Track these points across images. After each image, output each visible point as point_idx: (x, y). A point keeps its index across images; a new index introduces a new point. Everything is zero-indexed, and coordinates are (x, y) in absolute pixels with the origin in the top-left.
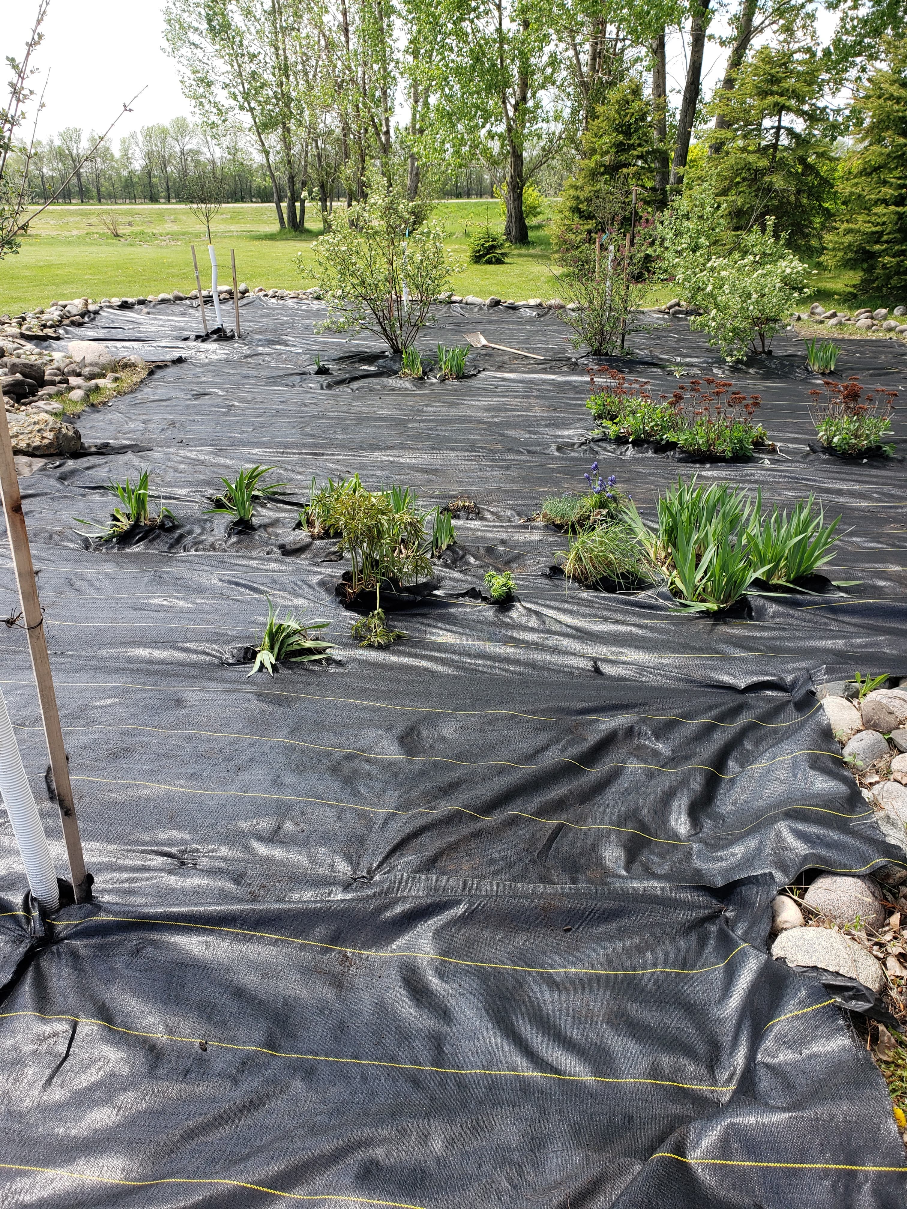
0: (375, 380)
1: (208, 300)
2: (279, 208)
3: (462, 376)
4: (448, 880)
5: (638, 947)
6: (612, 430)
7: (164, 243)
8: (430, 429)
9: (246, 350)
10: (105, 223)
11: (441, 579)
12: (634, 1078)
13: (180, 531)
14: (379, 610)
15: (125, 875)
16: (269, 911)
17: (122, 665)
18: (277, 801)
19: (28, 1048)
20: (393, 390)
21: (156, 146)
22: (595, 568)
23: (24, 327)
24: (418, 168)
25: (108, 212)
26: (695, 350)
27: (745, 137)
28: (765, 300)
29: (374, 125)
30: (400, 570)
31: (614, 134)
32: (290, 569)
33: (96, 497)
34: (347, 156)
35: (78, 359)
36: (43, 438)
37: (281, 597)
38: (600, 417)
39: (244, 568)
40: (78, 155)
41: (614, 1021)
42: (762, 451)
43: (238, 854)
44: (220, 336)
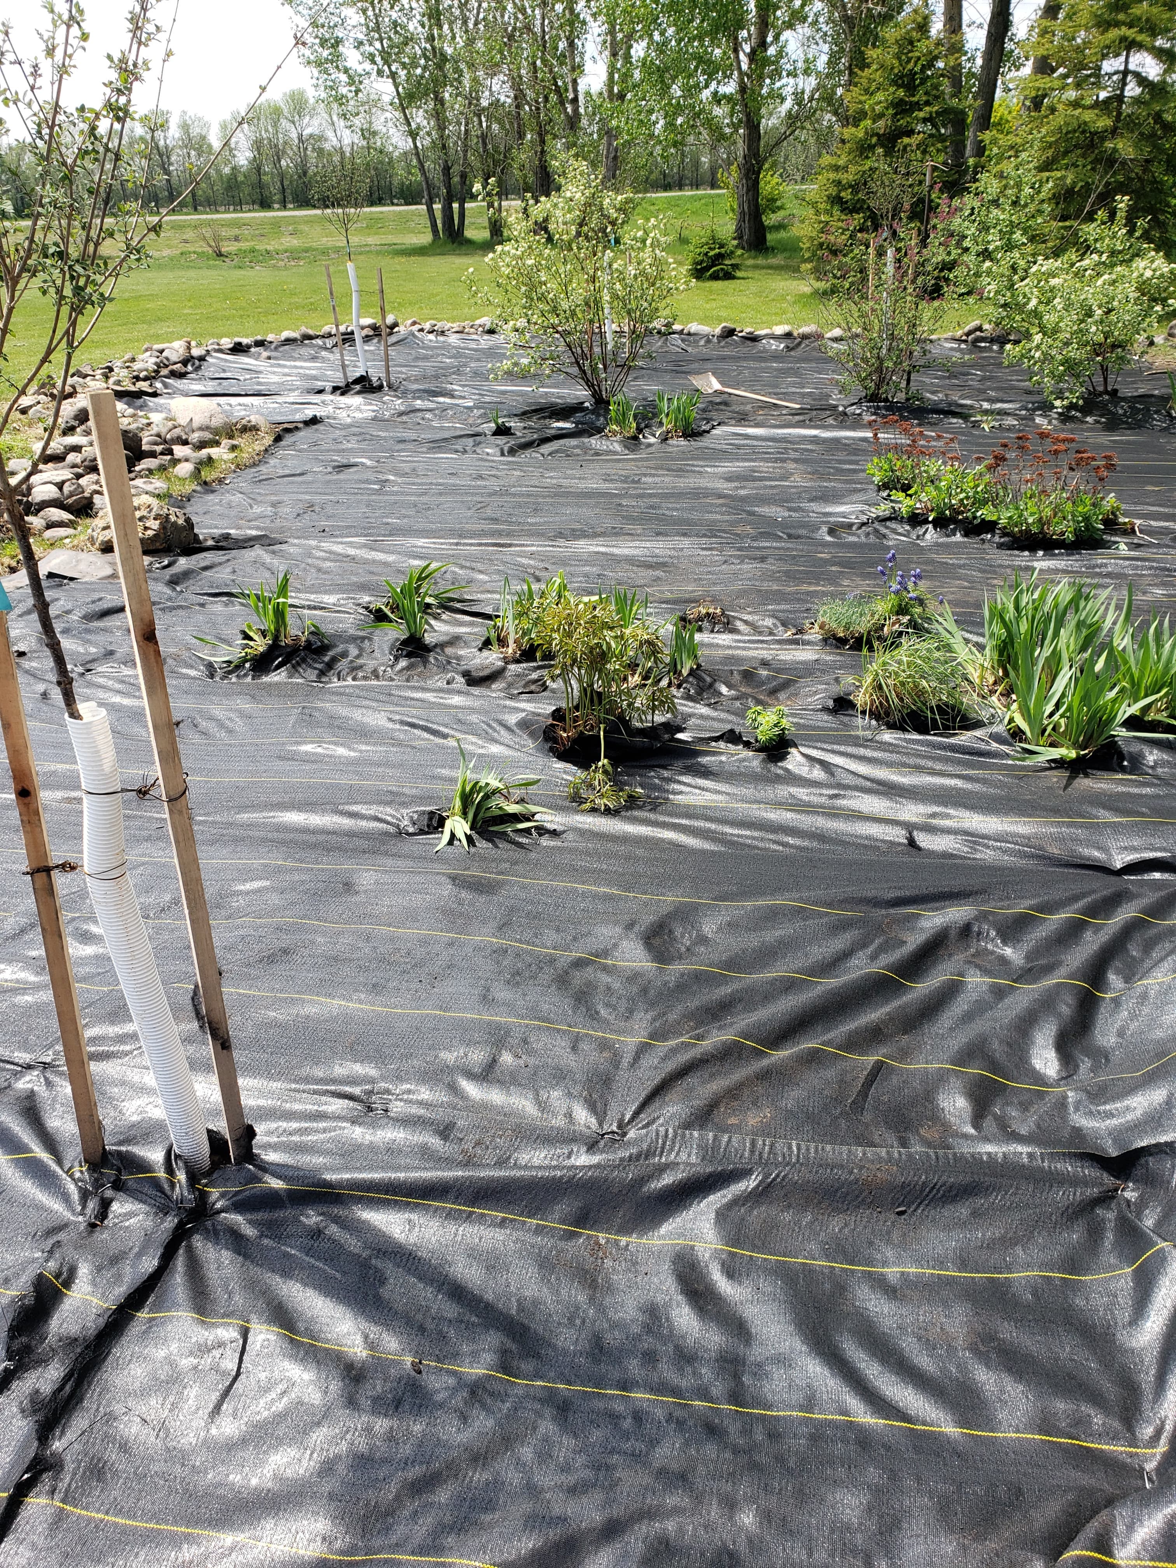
0: (573, 442)
1: (348, 338)
2: (430, 210)
3: (691, 433)
4: (730, 1138)
5: (1003, 1239)
6: (905, 504)
7: (281, 263)
8: (652, 507)
9: (399, 404)
10: (204, 239)
11: (687, 717)
12: (1018, 1431)
13: (331, 653)
14: (604, 761)
15: (295, 1125)
16: (492, 1179)
17: (270, 835)
18: (489, 1023)
19: (186, 1362)
20: (597, 454)
21: (267, 131)
22: (901, 700)
23: (111, 381)
24: (616, 150)
25: (209, 224)
26: (1006, 392)
27: (1078, 85)
28: (1113, 317)
29: (558, 90)
30: (630, 705)
31: (892, 89)
32: (477, 704)
33: (218, 607)
34: (521, 135)
35: (183, 421)
36: (146, 528)
37: (472, 744)
38: (885, 486)
39: (419, 704)
40: (166, 147)
41: (982, 1348)
42: (1115, 532)
43: (441, 1096)
44: (364, 387)
